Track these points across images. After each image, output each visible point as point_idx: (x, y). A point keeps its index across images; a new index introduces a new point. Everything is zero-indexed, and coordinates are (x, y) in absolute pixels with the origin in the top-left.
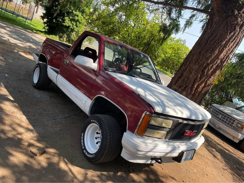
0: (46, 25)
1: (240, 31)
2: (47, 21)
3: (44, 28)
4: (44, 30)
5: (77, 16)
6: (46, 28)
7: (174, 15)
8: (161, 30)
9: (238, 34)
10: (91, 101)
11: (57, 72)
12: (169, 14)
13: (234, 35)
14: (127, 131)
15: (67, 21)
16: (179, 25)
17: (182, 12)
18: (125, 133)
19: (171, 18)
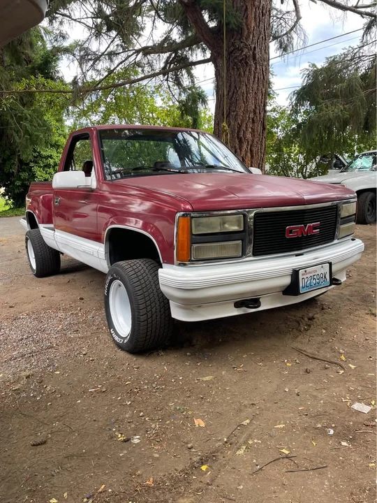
0: (7, 197)
1: (255, 64)
2: (5, 190)
3: (7, 204)
4: (7, 208)
5: (51, 157)
6: (10, 202)
7: (186, 82)
8: (182, 112)
9: (256, 68)
10: (103, 245)
11: (53, 229)
12: (178, 82)
13: (250, 72)
14: (163, 265)
15: (38, 173)
16: (202, 92)
17: (193, 72)
18: (160, 270)
19: (185, 90)
